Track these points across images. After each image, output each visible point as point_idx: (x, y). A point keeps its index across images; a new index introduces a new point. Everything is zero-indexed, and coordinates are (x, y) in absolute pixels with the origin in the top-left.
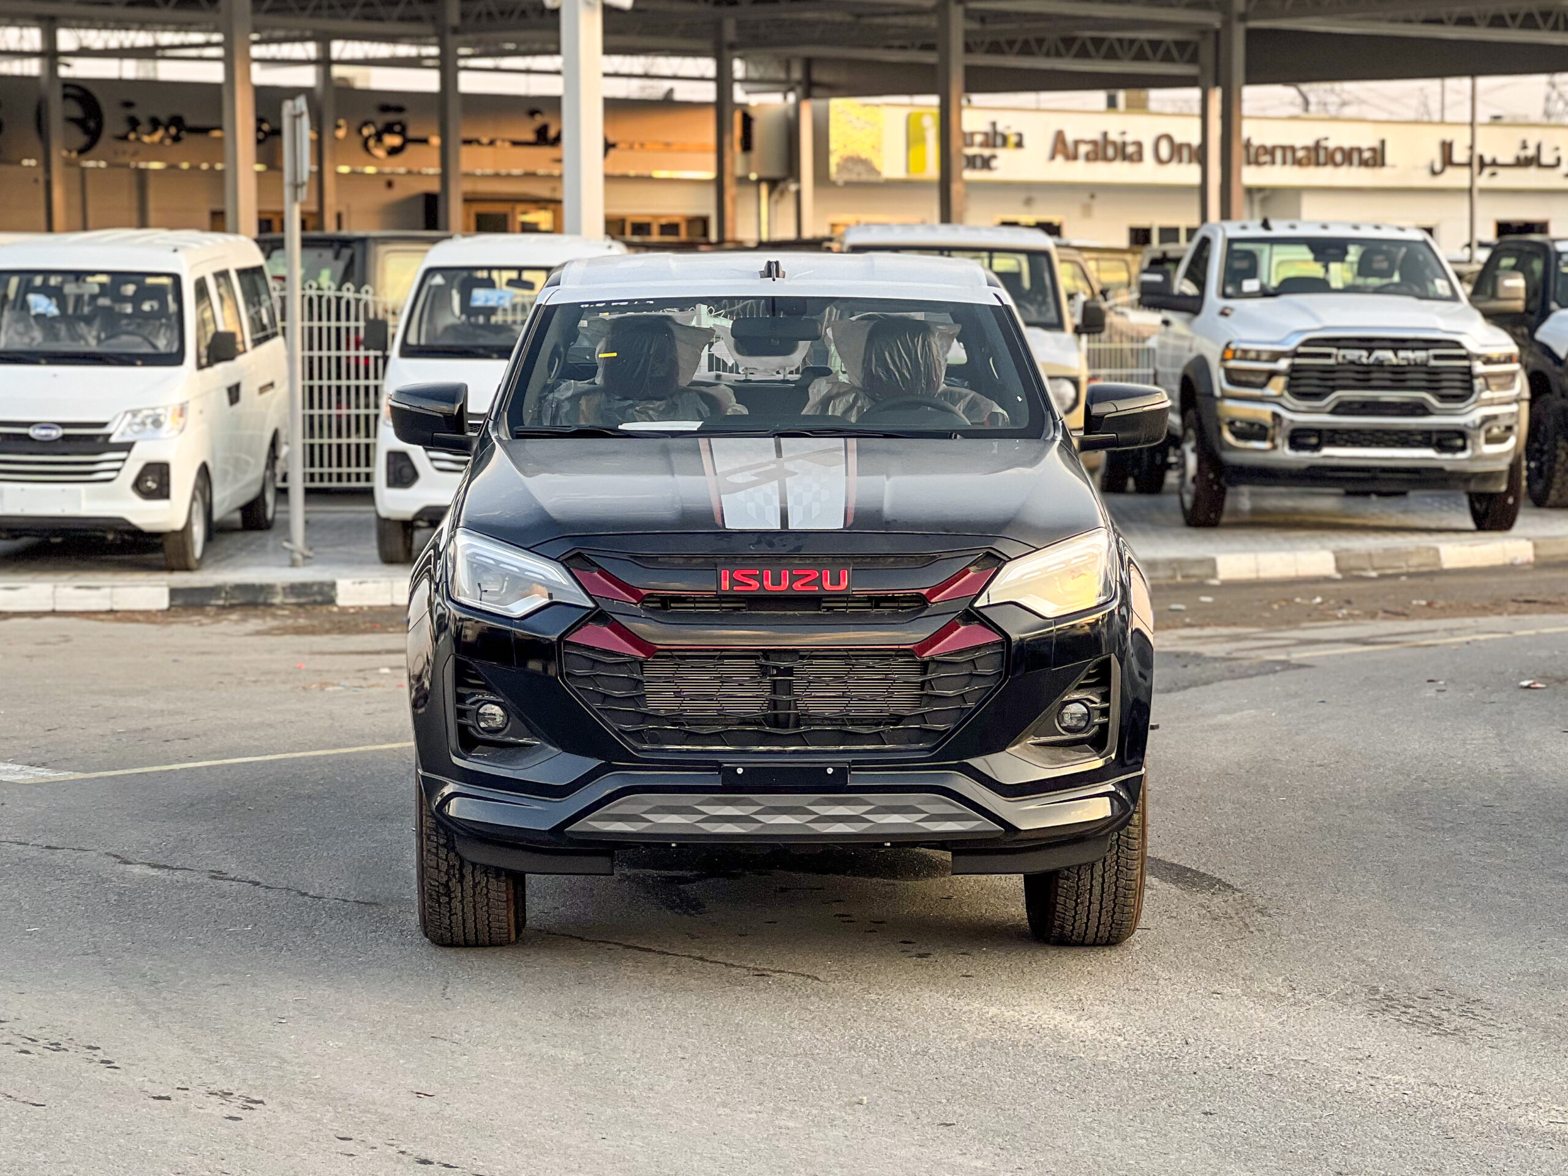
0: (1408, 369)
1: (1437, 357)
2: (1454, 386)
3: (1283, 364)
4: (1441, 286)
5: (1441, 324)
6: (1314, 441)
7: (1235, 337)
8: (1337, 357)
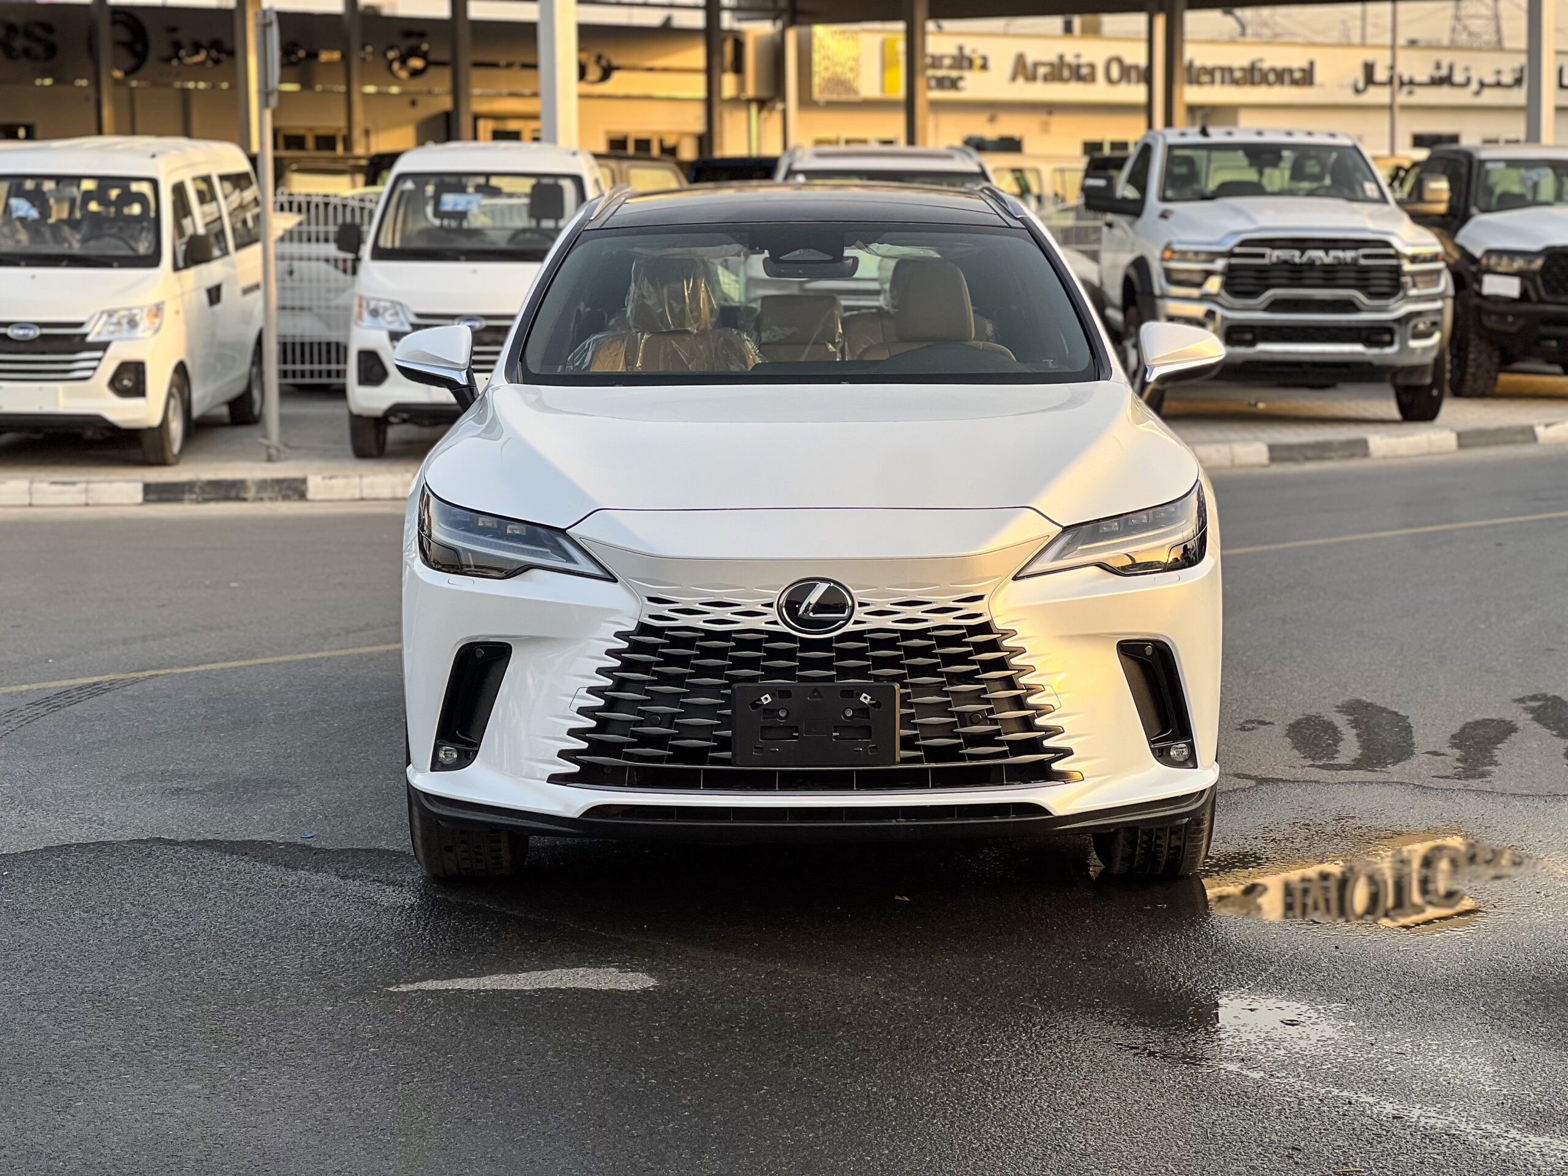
0: (1339, 268)
1: (1366, 257)
2: (1384, 284)
3: (1220, 264)
4: (1370, 188)
5: (1370, 224)
6: (1249, 337)
7: (1173, 238)
8: (1271, 256)
